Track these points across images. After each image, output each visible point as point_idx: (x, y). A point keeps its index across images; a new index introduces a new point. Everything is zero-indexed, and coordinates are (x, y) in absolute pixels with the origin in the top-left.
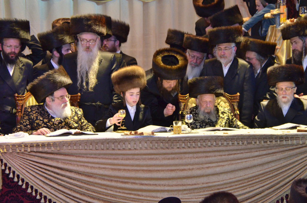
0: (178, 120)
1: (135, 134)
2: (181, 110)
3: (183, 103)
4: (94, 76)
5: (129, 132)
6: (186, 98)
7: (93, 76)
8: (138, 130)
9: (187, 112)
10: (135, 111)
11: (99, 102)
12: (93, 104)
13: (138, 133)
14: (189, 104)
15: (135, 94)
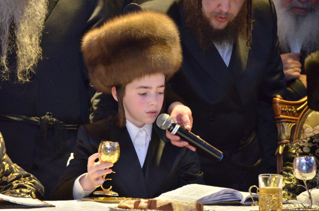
0: (274, 171)
1: (150, 207)
2: (283, 144)
3: (290, 122)
4: (33, 39)
5: (133, 201)
6: (298, 109)
7: (31, 37)
8: (158, 195)
9: (302, 148)
10: (149, 139)
11: (49, 115)
12: (33, 119)
13: (158, 206)
14: (305, 125)
15: (152, 92)
